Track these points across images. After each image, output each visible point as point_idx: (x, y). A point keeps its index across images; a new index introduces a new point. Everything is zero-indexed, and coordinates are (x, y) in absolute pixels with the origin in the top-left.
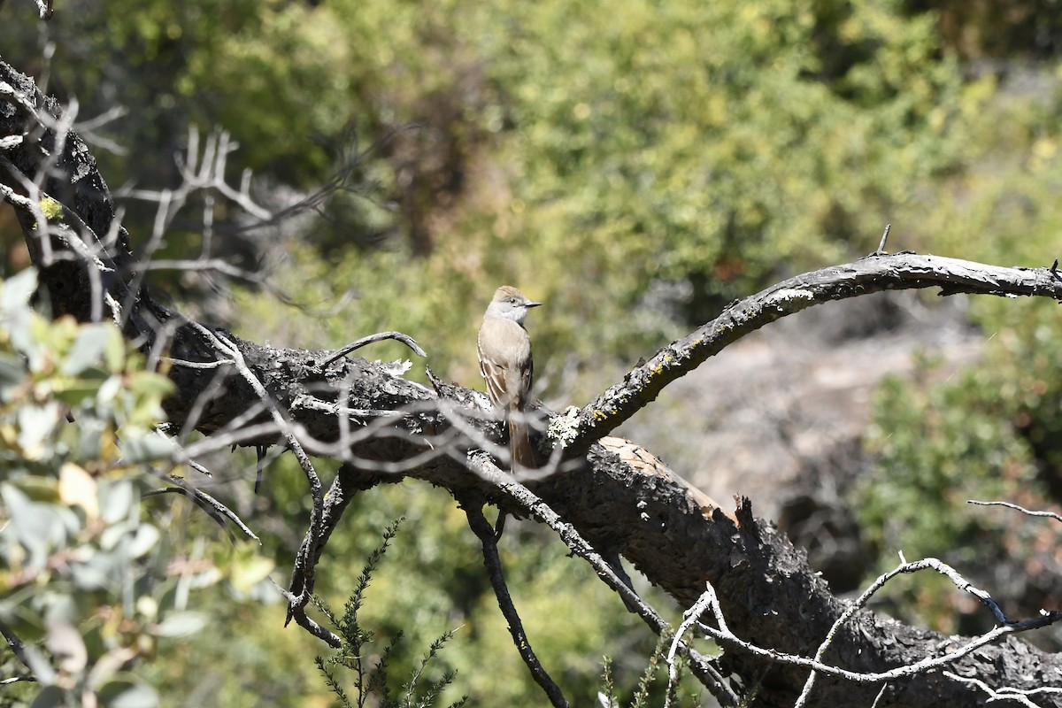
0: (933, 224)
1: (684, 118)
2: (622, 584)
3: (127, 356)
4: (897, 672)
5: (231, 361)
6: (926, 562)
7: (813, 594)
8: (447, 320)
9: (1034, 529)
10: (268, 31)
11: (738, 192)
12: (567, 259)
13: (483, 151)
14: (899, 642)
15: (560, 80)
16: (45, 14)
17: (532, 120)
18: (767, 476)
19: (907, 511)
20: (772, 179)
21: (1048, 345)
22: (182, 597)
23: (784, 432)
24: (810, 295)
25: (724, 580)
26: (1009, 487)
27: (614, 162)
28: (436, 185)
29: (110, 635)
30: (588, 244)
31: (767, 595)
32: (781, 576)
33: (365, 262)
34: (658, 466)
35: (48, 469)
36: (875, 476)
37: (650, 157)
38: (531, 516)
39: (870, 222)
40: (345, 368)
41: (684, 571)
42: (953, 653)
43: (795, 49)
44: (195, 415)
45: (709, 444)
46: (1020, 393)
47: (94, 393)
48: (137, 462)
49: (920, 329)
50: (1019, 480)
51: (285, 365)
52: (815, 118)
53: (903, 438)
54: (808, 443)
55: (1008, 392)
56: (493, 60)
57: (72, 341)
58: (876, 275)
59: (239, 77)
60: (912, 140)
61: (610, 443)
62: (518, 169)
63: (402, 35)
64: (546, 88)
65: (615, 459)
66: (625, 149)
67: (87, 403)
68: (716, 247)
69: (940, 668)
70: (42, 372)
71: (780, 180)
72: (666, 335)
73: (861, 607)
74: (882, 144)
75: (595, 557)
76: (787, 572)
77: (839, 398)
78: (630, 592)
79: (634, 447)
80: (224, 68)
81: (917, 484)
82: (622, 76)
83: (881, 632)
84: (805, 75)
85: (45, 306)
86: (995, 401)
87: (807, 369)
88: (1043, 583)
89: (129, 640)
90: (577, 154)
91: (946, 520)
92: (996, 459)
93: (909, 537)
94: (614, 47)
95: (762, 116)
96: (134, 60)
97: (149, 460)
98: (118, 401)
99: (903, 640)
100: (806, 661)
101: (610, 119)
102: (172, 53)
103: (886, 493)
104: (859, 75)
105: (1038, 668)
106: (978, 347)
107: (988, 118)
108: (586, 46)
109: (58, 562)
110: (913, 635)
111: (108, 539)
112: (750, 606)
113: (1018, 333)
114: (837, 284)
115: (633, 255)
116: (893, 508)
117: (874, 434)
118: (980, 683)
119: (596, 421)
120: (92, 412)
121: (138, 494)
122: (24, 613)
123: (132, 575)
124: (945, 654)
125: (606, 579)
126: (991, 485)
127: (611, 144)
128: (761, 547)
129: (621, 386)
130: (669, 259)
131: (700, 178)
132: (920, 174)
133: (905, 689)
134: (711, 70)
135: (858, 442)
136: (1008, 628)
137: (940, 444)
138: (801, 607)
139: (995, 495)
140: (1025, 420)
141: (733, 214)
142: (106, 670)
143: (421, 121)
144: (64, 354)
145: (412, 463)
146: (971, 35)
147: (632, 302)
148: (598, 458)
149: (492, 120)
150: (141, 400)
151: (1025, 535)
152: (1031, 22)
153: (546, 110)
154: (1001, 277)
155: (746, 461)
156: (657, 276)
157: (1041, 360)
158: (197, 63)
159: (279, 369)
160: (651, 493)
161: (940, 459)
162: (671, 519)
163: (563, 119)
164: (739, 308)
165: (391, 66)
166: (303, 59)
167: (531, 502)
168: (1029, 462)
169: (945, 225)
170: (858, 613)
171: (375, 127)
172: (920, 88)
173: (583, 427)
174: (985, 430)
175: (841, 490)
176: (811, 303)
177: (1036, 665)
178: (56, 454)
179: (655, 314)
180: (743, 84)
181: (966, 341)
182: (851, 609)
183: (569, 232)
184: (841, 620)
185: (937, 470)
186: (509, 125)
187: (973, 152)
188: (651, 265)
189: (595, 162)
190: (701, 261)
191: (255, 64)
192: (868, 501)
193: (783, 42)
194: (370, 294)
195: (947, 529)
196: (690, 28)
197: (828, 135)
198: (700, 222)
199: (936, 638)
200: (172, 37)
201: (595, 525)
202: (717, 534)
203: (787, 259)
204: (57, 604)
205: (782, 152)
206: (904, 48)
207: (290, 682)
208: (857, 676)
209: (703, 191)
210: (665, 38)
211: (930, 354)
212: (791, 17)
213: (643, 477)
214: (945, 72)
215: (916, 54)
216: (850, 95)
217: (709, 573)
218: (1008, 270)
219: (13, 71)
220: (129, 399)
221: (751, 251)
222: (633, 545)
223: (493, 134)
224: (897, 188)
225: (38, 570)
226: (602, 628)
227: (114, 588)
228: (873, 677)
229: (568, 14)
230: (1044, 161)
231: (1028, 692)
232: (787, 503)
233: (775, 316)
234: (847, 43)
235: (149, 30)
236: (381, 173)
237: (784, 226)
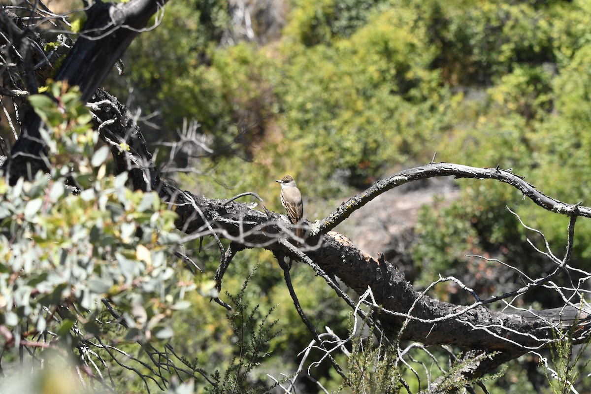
0: (440, 148)
1: (347, 108)
2: (336, 286)
3: (161, 204)
4: (439, 319)
5: (190, 203)
6: (450, 278)
7: (407, 290)
8: (259, 184)
9: (479, 262)
10: (192, 76)
11: (368, 136)
12: (304, 161)
13: (272, 120)
14: (439, 308)
15: (301, 93)
16: (121, 73)
17: (291, 109)
18: (379, 242)
19: (431, 255)
20: (380, 131)
21: (484, 193)
22: (182, 295)
23: (385, 225)
24: (406, 178)
25: (374, 285)
26: (469, 246)
27: (321, 125)
28: (254, 133)
29: (156, 310)
30: (312, 155)
31: (390, 290)
32: (395, 283)
33: (228, 162)
34: (349, 242)
35: (132, 247)
36: (419, 242)
37: (335, 123)
38: (302, 261)
39: (417, 147)
40: (233, 206)
41: (359, 281)
42: (459, 312)
43: (389, 82)
44: (186, 227)
45: (357, 230)
46: (473, 210)
47: (149, 219)
48: (165, 244)
49: (436, 187)
50: (473, 244)
51: (210, 205)
52: (396, 108)
53: (429, 228)
54: (394, 230)
55: (469, 210)
56: (276, 86)
57: (141, 199)
58: (431, 171)
59: (180, 93)
60: (432, 116)
61: (332, 234)
62: (285, 126)
63: (242, 77)
64: (296, 97)
65: (333, 240)
66: (326, 120)
67: (146, 222)
68: (359, 156)
69: (454, 318)
70: (130, 211)
71: (384, 131)
72: (341, 189)
73: (425, 295)
74: (422, 118)
75: (326, 276)
76: (397, 282)
77: (406, 213)
78: (339, 289)
79: (341, 235)
80: (175, 89)
81: (435, 245)
82: (325, 92)
83: (432, 304)
84: (392, 92)
85: (131, 186)
86: (464, 214)
87: (394, 202)
88: (481, 282)
89: (163, 311)
90: (307, 122)
91: (446, 259)
92: (464, 236)
93: (432, 265)
94: (321, 81)
95: (377, 107)
96: (142, 86)
97: (170, 243)
98: (158, 221)
99: (440, 307)
100: (405, 315)
101: (319, 108)
102: (156, 84)
103: (423, 248)
104: (413, 92)
105: (490, 317)
106: (457, 194)
107: (461, 108)
108: (311, 81)
109: (137, 282)
110: (444, 305)
111: (155, 273)
112: (383, 295)
113: (473, 188)
114: (416, 174)
115: (330, 160)
116: (426, 254)
117: (419, 226)
118: (469, 323)
119: (326, 226)
120: (148, 226)
121: (166, 256)
122: (125, 301)
123: (164, 286)
124: (456, 313)
125: (330, 284)
126: (463, 246)
127: (320, 118)
128: (387, 272)
129: (335, 212)
130: (342, 161)
131: (353, 130)
132: (435, 129)
133: (441, 325)
134: (358, 90)
135: (413, 229)
136: (480, 303)
137: (443, 230)
138: (402, 294)
139: (464, 249)
140: (475, 221)
141: (366, 144)
142: (154, 322)
143: (249, 109)
144: (138, 204)
145: (267, 244)
146: (454, 77)
147: (328, 177)
148: (327, 239)
149: (275, 109)
150: (167, 221)
151: (475, 264)
152: (476, 72)
153: (295, 105)
154: (478, 172)
155: (371, 236)
156: (337, 167)
157: (481, 198)
158: (165, 87)
159: (208, 206)
160: (347, 252)
161: (444, 236)
162: (354, 262)
163: (302, 108)
164: (380, 183)
165: (238, 89)
166: (205, 86)
167: (302, 256)
168: (476, 237)
169: (445, 148)
170: (424, 297)
171: (232, 112)
172: (435, 97)
173: (322, 227)
174: (460, 225)
175: (406, 247)
176: (407, 181)
177: (489, 316)
178: (134, 241)
179: (337, 182)
180: (370, 95)
181: (453, 192)
182: (421, 296)
183: (305, 151)
184: (417, 299)
185: (442, 239)
186: (282, 111)
187: (455, 121)
188: (335, 163)
189: (314, 124)
190: (354, 162)
191: (187, 88)
192: (416, 251)
193: (384, 80)
194: (230, 174)
195: (446, 262)
196: (350, 74)
197: (401, 114)
198: (353, 147)
199: (453, 306)
200: (156, 78)
201: (326, 264)
202: (371, 267)
203: (386, 161)
204: (136, 297)
205: (384, 121)
206: (430, 82)
207: (201, 319)
208: (424, 321)
209: (355, 135)
210: (340, 78)
211: (440, 196)
212: (388, 70)
213: (344, 246)
214: (444, 91)
215: (434, 84)
216: (409, 100)
217: (368, 282)
218: (481, 169)
219: (109, 95)
220: (162, 221)
221: (372, 158)
222: (340, 271)
223: (276, 114)
224: (427, 134)
225: (128, 285)
226: (317, 299)
227: (157, 291)
228: (430, 321)
229: (304, 69)
230: (482, 124)
231: (487, 327)
232: (386, 252)
233: (393, 186)
234: (408, 80)
235: (147, 75)
236: (233, 129)
237: (385, 149)
